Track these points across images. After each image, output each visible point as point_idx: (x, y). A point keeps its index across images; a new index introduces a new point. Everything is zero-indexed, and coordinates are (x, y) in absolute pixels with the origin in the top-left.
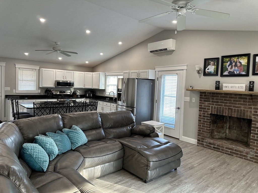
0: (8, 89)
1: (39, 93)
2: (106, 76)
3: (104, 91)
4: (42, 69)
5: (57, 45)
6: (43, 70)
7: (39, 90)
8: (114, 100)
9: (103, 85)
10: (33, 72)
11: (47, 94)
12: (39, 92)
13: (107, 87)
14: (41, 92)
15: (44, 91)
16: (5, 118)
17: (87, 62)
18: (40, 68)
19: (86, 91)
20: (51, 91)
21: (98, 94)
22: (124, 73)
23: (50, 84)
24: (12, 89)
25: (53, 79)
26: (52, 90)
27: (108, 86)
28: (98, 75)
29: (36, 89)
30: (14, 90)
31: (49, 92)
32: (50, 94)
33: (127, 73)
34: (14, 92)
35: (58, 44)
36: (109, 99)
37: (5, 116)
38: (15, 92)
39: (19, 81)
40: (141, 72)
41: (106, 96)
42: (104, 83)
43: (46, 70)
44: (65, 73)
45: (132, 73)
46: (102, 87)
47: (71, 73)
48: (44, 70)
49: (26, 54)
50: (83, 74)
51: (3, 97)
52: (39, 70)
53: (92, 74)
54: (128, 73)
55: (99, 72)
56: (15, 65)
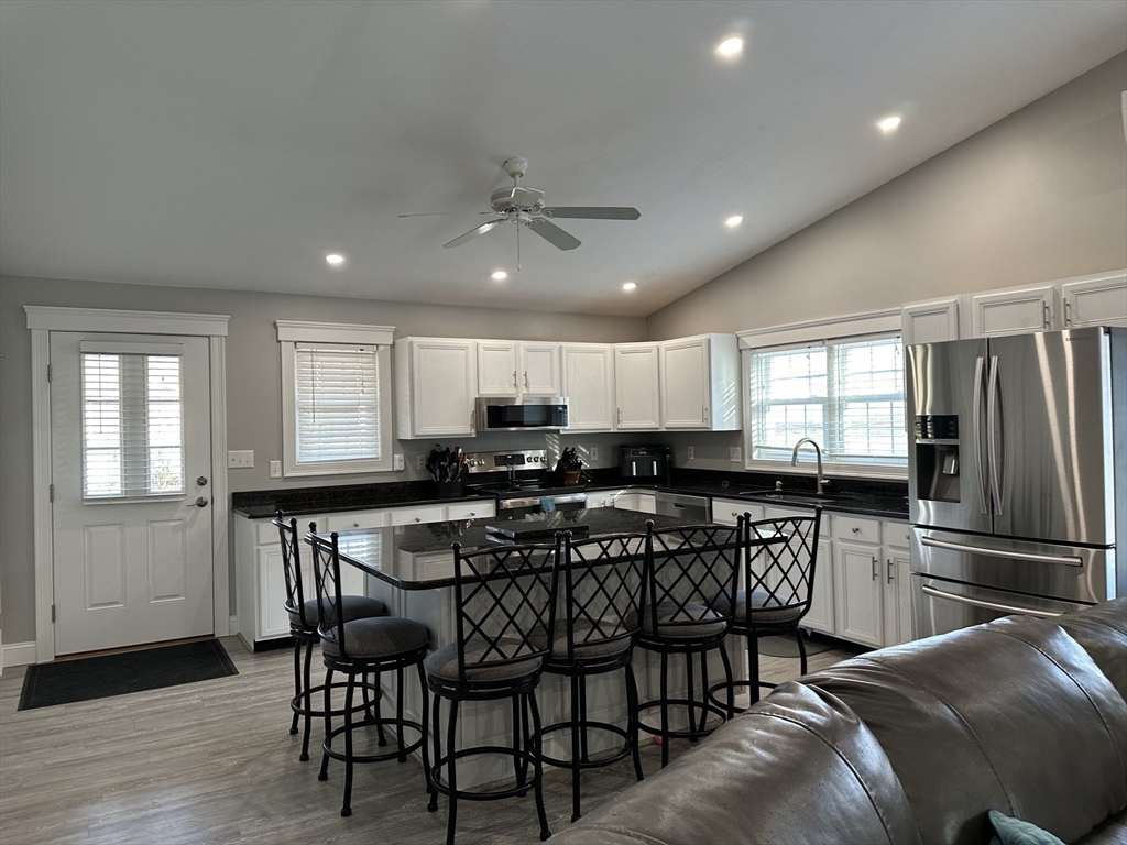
0: (246, 457)
1: (399, 471)
2: (742, 355)
3: (735, 438)
4: (411, 339)
5: (513, 175)
6: (415, 348)
7: (397, 456)
8: (820, 492)
9: (729, 405)
10: (365, 360)
11: (435, 477)
12: (399, 466)
13: (755, 415)
14: (408, 463)
15: (420, 461)
16: (234, 618)
17: (629, 287)
18: (396, 335)
19: (623, 446)
20: (454, 457)
21: (693, 461)
22: (915, 315)
23: (450, 420)
24: (262, 460)
25: (467, 390)
26: (460, 451)
27: (763, 409)
28: (700, 351)
29: (382, 451)
30: (275, 463)
31: (450, 465)
32: (453, 477)
33: (942, 311)
34: (277, 477)
35: (517, 167)
36: (782, 486)
37: (232, 612)
38: (278, 475)
39: (297, 413)
40: (1079, 293)
41: (749, 467)
42: (733, 395)
43: (429, 347)
44: (522, 351)
45: (986, 305)
46: (723, 421)
47: (550, 351)
48: (421, 347)
49: (335, 259)
50: (605, 358)
51: (222, 504)
52: (393, 346)
53: (655, 349)
54: (952, 311)
55: (705, 336)
56: (276, 328)
